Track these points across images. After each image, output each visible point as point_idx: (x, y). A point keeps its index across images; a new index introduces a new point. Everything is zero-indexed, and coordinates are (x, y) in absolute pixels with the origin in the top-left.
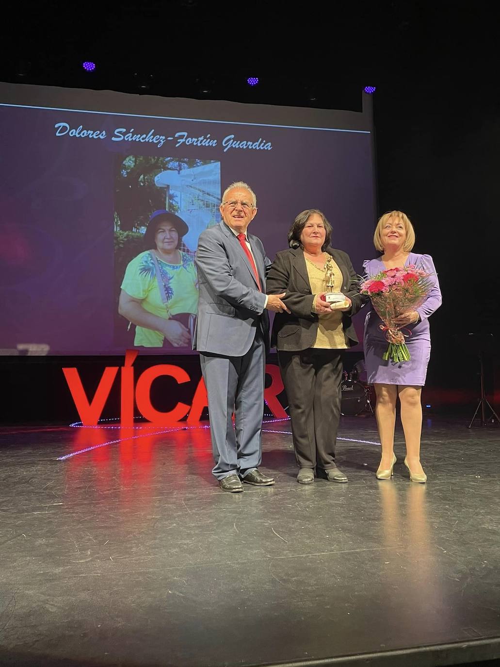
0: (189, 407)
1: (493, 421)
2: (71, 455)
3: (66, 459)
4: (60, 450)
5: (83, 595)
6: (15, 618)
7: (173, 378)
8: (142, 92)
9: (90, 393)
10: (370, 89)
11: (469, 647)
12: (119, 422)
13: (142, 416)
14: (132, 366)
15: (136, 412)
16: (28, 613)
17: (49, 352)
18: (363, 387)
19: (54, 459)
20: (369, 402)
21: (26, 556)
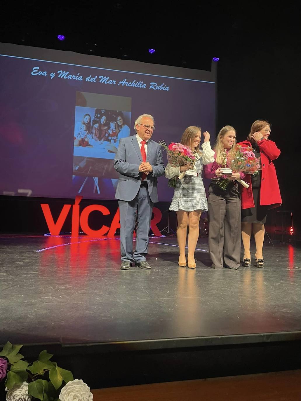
0: (109, 228)
1: (269, 242)
2: (44, 249)
3: (41, 252)
4: (38, 247)
7: (101, 212)
8: (90, 54)
9: (55, 218)
10: (216, 59)
11: (222, 338)
12: (71, 234)
13: (83, 232)
14: (79, 204)
15: (80, 230)
17: (32, 194)
18: (203, 221)
19: (34, 251)
20: (205, 230)
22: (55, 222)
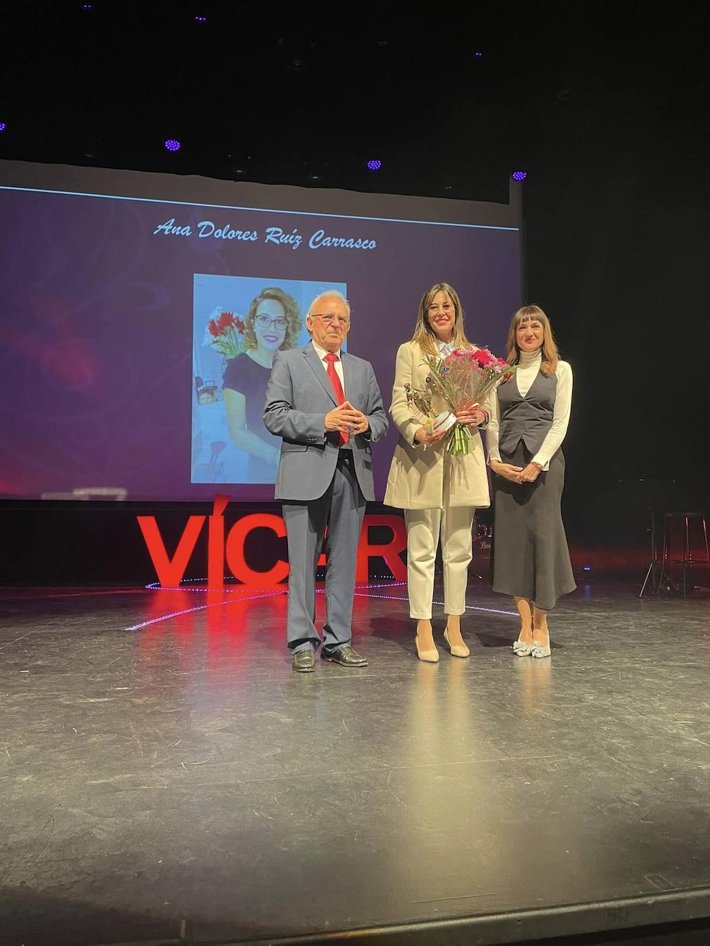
1: (669, 589)
2: (144, 624)
3: (138, 630)
4: (131, 619)
5: (144, 816)
6: (51, 846)
7: (273, 530)
8: (238, 178)
9: (171, 548)
10: (519, 176)
11: (656, 903)
12: (205, 583)
13: (233, 576)
14: (223, 515)
15: (227, 572)
16: (69, 840)
17: (127, 496)
19: (122, 629)
21: (74, 759)
22: (171, 557)
